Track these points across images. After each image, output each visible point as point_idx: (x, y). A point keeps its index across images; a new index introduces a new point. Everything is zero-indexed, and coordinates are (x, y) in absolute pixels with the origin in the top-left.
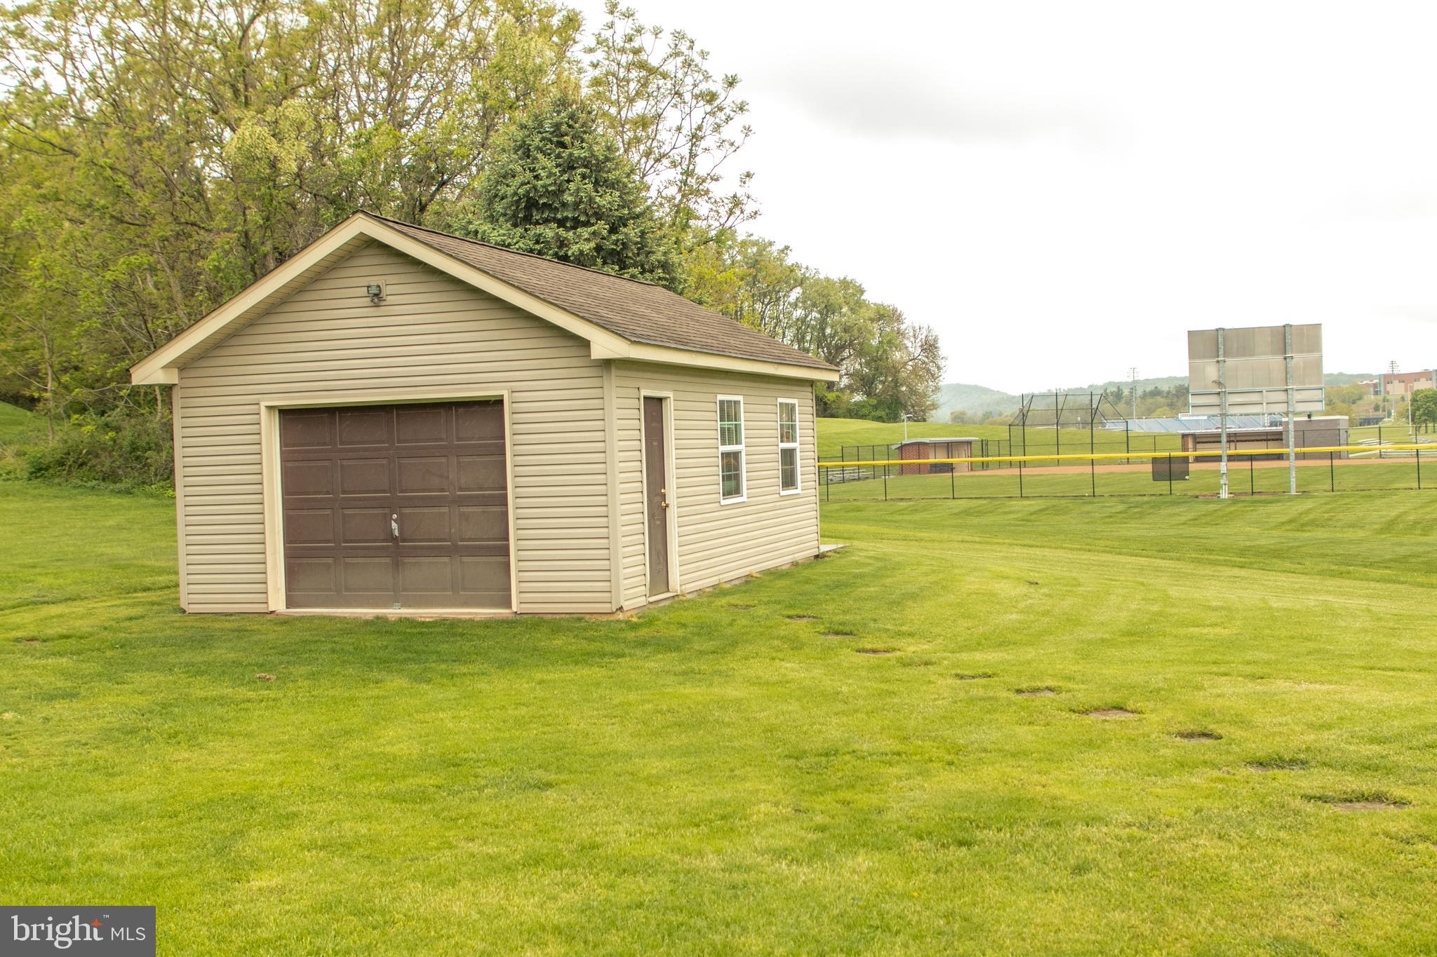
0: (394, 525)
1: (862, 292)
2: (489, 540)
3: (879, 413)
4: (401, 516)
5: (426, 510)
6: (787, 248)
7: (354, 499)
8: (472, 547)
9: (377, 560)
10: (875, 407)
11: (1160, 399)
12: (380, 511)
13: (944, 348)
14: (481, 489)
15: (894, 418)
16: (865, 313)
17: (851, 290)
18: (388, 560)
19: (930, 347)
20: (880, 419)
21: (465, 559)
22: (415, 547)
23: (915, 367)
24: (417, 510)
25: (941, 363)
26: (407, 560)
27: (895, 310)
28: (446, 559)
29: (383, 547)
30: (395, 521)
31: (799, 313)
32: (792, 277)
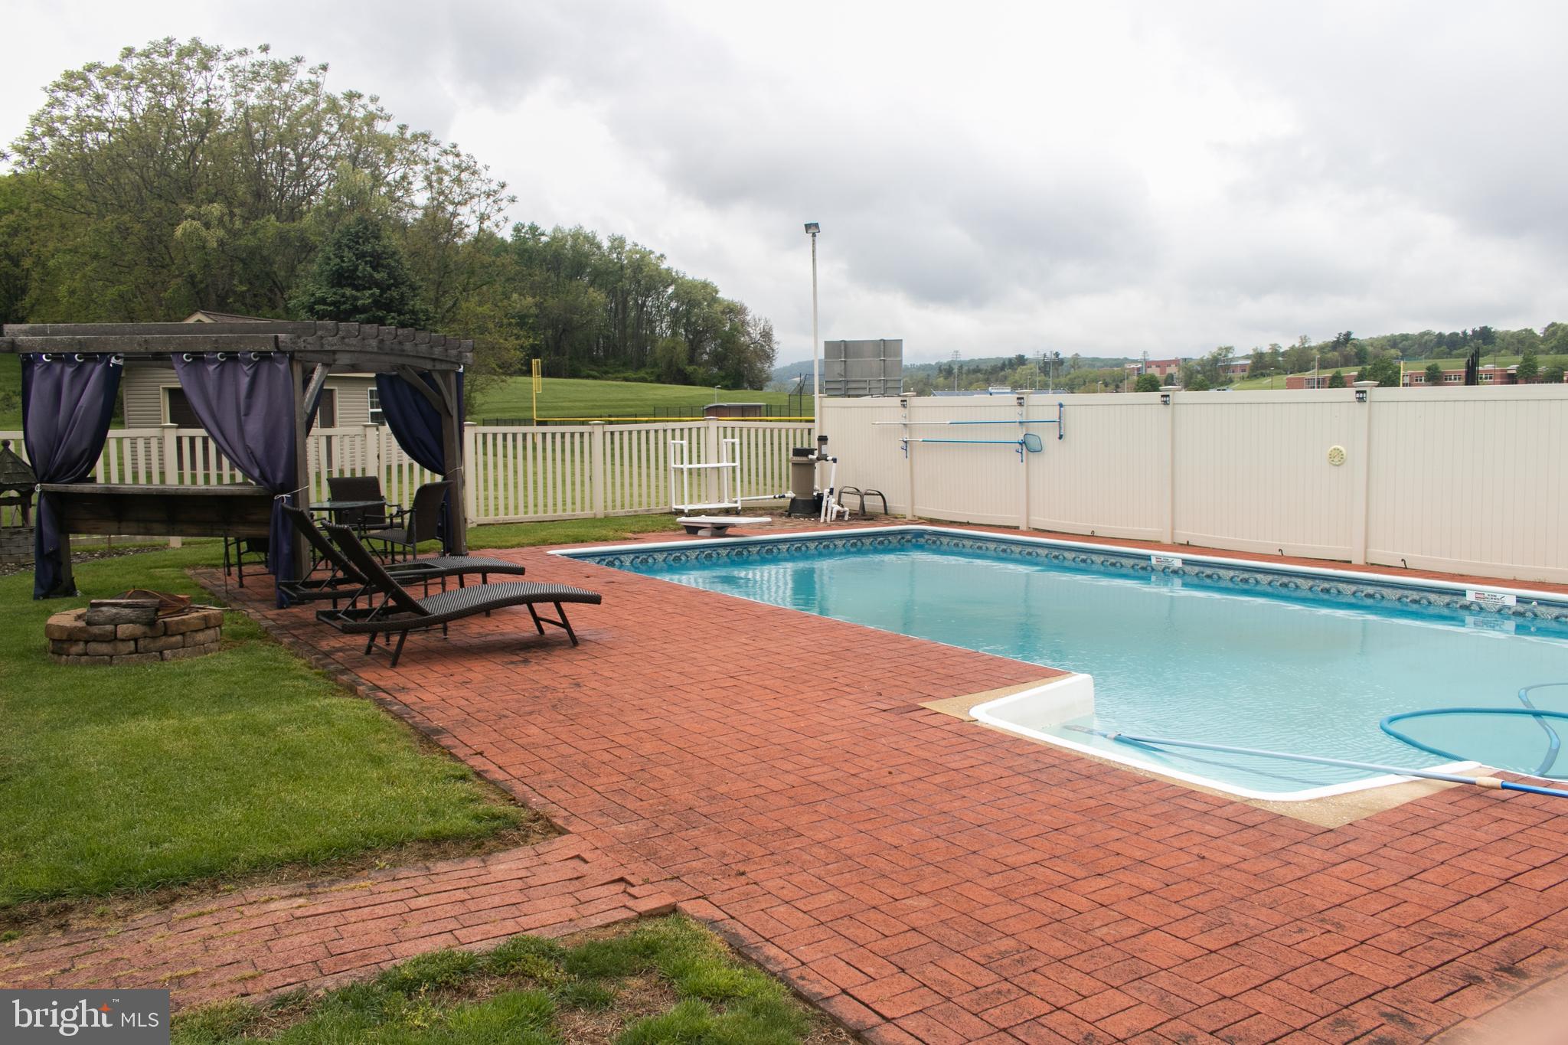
1: (717, 292)
3: (725, 383)
6: (662, 256)
10: (724, 378)
11: (979, 375)
13: (777, 336)
15: (736, 386)
16: (718, 308)
17: (707, 292)
19: (767, 335)
20: (726, 387)
23: (755, 348)
25: (775, 347)
27: (742, 306)
31: (674, 305)
32: (668, 278)
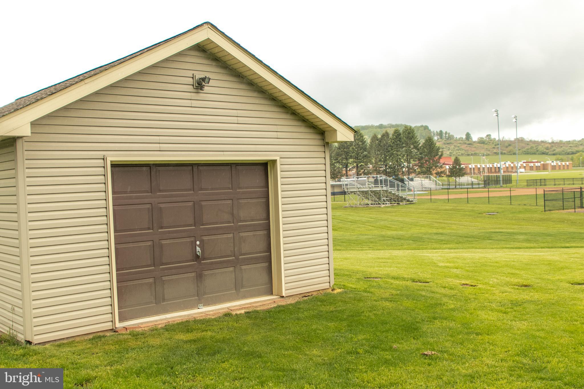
0: (198, 249)
2: (257, 253)
4: (202, 241)
5: (219, 237)
7: (169, 232)
8: (248, 259)
9: (186, 275)
12: (188, 240)
14: (253, 220)
18: (193, 274)
21: (243, 267)
22: (212, 263)
24: (213, 237)
26: (206, 273)
28: (232, 269)
29: (190, 265)
30: (199, 246)
